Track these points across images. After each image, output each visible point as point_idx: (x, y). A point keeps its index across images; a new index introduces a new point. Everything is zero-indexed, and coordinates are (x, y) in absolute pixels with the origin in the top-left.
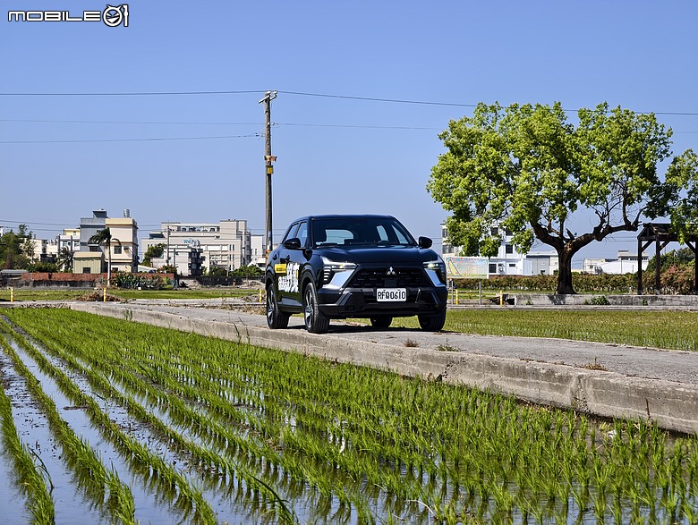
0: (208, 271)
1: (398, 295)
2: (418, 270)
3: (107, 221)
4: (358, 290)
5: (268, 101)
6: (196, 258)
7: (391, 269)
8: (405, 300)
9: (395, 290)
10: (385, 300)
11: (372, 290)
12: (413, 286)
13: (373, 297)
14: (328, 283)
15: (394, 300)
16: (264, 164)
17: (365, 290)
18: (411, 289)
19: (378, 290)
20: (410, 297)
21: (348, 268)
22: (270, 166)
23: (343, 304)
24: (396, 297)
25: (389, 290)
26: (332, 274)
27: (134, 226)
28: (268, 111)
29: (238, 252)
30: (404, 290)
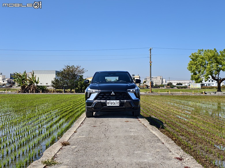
0: (154, 85)
1: (116, 103)
2: (125, 93)
3: (135, 76)
4: (99, 101)
5: (150, 50)
6: (152, 83)
7: (113, 92)
8: (119, 105)
9: (114, 101)
10: (110, 105)
11: (105, 101)
12: (123, 100)
13: (105, 104)
14: (89, 98)
15: (114, 105)
16: (150, 63)
17: (102, 101)
18: (122, 101)
19: (108, 101)
20: (121, 104)
21: (96, 92)
22: (151, 64)
23: (93, 107)
24: (115, 104)
25: (112, 101)
26: (90, 94)
27: (140, 77)
28: (151, 52)
29: (160, 82)
30: (119, 101)
